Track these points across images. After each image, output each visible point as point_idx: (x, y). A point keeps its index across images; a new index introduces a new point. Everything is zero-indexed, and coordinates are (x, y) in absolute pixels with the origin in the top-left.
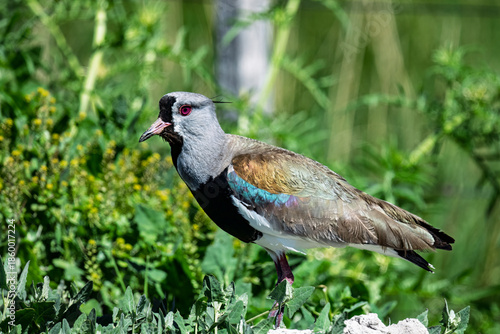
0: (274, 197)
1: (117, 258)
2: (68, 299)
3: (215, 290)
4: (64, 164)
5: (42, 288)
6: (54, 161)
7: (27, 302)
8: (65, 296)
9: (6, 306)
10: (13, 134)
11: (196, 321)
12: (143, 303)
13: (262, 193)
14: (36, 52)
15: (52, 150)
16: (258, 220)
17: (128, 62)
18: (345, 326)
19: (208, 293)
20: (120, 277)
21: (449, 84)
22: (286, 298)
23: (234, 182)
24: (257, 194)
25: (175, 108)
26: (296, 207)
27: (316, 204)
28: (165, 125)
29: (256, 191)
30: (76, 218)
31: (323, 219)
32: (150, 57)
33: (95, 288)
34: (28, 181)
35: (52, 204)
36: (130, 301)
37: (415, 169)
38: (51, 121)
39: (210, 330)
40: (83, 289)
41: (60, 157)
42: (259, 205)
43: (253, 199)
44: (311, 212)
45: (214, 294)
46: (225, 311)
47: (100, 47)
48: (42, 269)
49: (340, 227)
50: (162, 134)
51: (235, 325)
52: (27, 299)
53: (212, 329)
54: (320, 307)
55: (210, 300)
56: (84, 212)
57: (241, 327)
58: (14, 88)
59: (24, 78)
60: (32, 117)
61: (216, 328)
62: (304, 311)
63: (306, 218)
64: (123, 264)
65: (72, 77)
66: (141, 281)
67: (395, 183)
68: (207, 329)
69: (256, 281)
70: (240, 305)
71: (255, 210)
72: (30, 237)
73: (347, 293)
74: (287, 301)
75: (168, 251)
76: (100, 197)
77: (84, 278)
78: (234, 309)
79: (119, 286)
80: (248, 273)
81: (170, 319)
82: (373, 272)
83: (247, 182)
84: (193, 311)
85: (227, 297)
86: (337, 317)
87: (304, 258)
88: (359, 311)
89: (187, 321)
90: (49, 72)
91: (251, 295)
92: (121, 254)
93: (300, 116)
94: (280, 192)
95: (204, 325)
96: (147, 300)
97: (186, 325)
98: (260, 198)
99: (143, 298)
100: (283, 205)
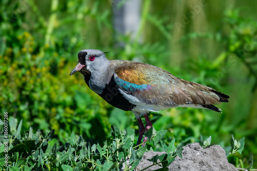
0: (140, 86)
1: (66, 118)
2: (42, 139)
3: (117, 133)
4: (38, 70)
5: (29, 133)
6: (33, 69)
7: (21, 141)
8: (40, 137)
9: (11, 143)
10: (12, 56)
11: (107, 148)
12: (80, 140)
13: (133, 85)
14: (23, 15)
15: (32, 64)
16: (133, 99)
17: (69, 19)
18: (183, 149)
19: (113, 134)
20: (68, 127)
21: (232, 26)
22: (153, 136)
23: (119, 81)
24: (131, 86)
25: (87, 58)
26: (151, 90)
27: (161, 87)
28: (82, 66)
29: (130, 85)
30: (45, 98)
31: (165, 94)
32: (80, 16)
33: (56, 133)
34: (20, 80)
35: (33, 91)
36: (74, 139)
37: (215, 70)
38: (31, 49)
39: (115, 153)
40: (50, 133)
41: (36, 67)
42: (133, 92)
43: (129, 89)
44: (159, 91)
45: (116, 135)
46: (122, 143)
47: (55, 12)
48: (28, 124)
49: (174, 97)
50: (81, 71)
51: (127, 150)
52: (21, 139)
53: (116, 152)
54: (170, 140)
55: (114, 138)
56: (49, 95)
57: (130, 151)
58: (12, 33)
59: (17, 28)
60: (21, 47)
61: (118, 152)
62: (162, 142)
63: (156, 95)
64: (69, 121)
65: (41, 27)
66: (79, 129)
67: (206, 77)
68: (113, 152)
69: (137, 127)
70: (129, 140)
71: (131, 94)
72: (22, 108)
73: (183, 133)
74: (153, 137)
75: (92, 114)
76: (57, 87)
77: (50, 128)
78: (127, 142)
79: (67, 131)
80: (133, 124)
81: (94, 148)
82: (195, 122)
83: (125, 81)
84: (106, 143)
85: (123, 136)
86: (179, 144)
87: (160, 116)
88: (189, 142)
89: (103, 149)
90: (29, 24)
91: (135, 134)
92: (68, 115)
93: (156, 44)
94: (142, 83)
95: (111, 150)
96: (82, 138)
97: (103, 150)
98: (133, 88)
99: (80, 137)
100: (144, 90)
